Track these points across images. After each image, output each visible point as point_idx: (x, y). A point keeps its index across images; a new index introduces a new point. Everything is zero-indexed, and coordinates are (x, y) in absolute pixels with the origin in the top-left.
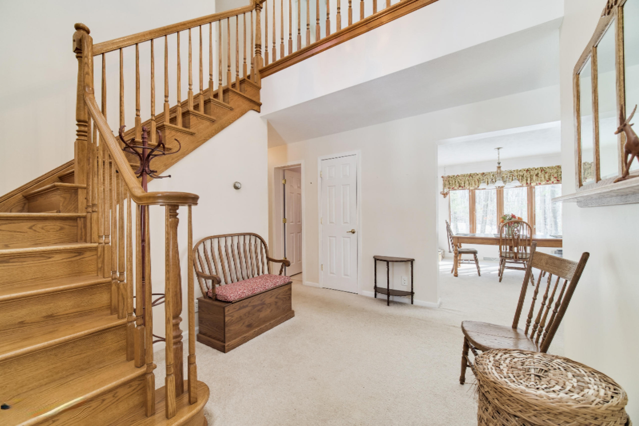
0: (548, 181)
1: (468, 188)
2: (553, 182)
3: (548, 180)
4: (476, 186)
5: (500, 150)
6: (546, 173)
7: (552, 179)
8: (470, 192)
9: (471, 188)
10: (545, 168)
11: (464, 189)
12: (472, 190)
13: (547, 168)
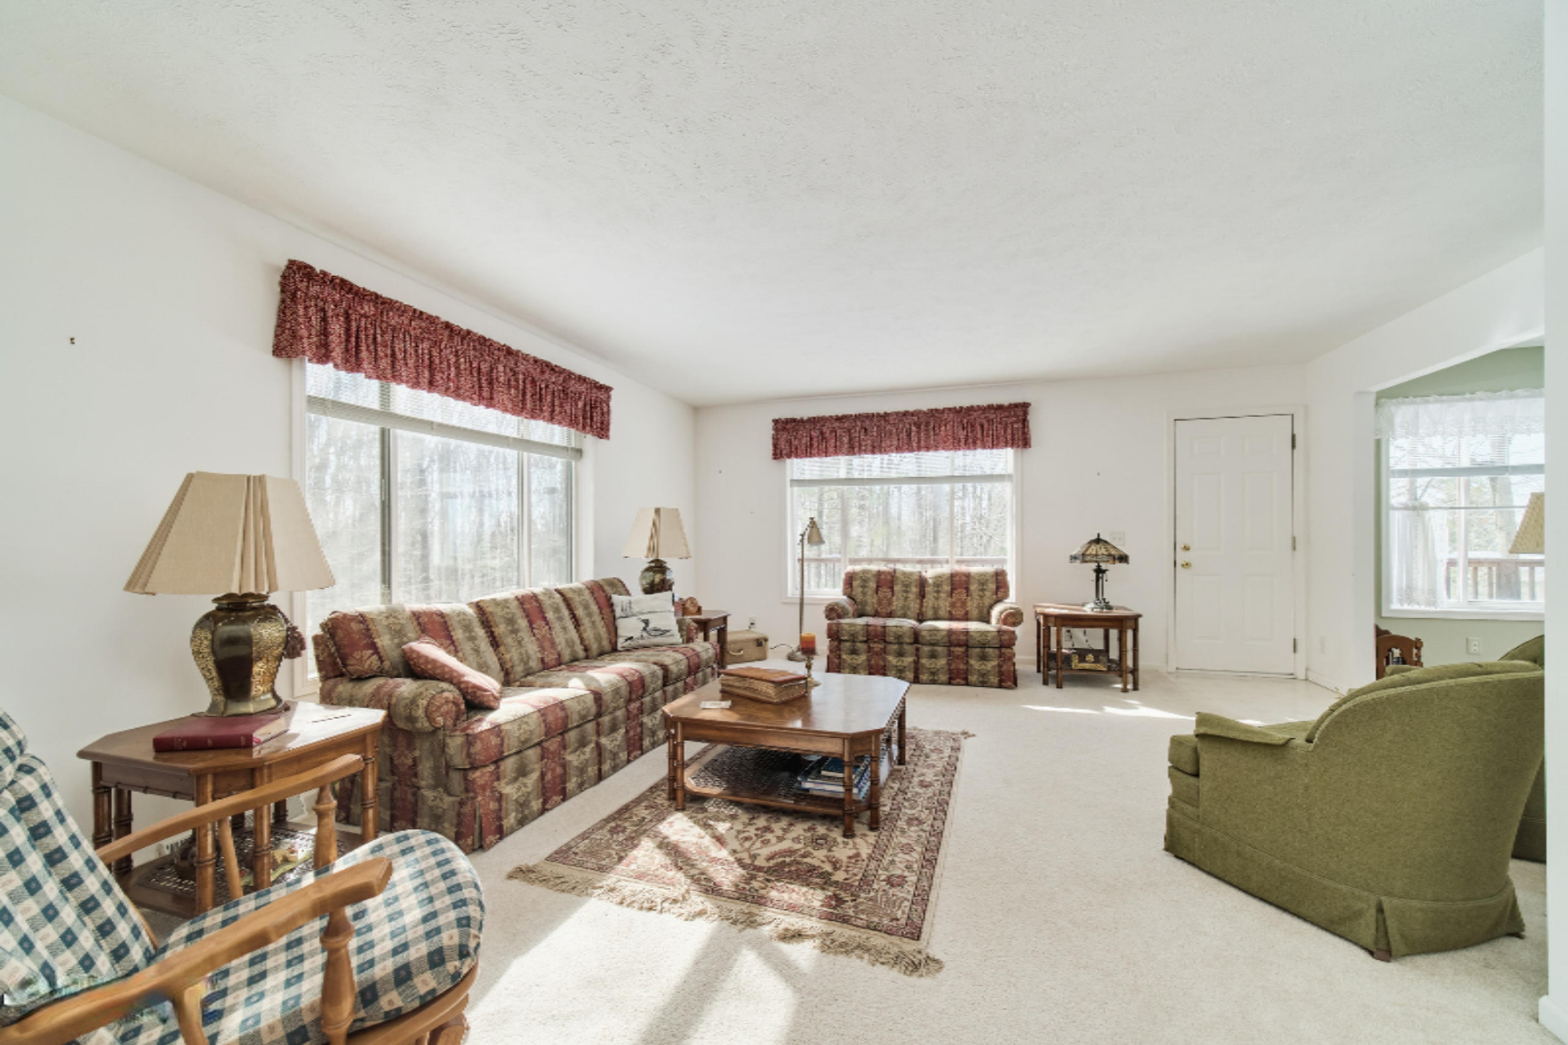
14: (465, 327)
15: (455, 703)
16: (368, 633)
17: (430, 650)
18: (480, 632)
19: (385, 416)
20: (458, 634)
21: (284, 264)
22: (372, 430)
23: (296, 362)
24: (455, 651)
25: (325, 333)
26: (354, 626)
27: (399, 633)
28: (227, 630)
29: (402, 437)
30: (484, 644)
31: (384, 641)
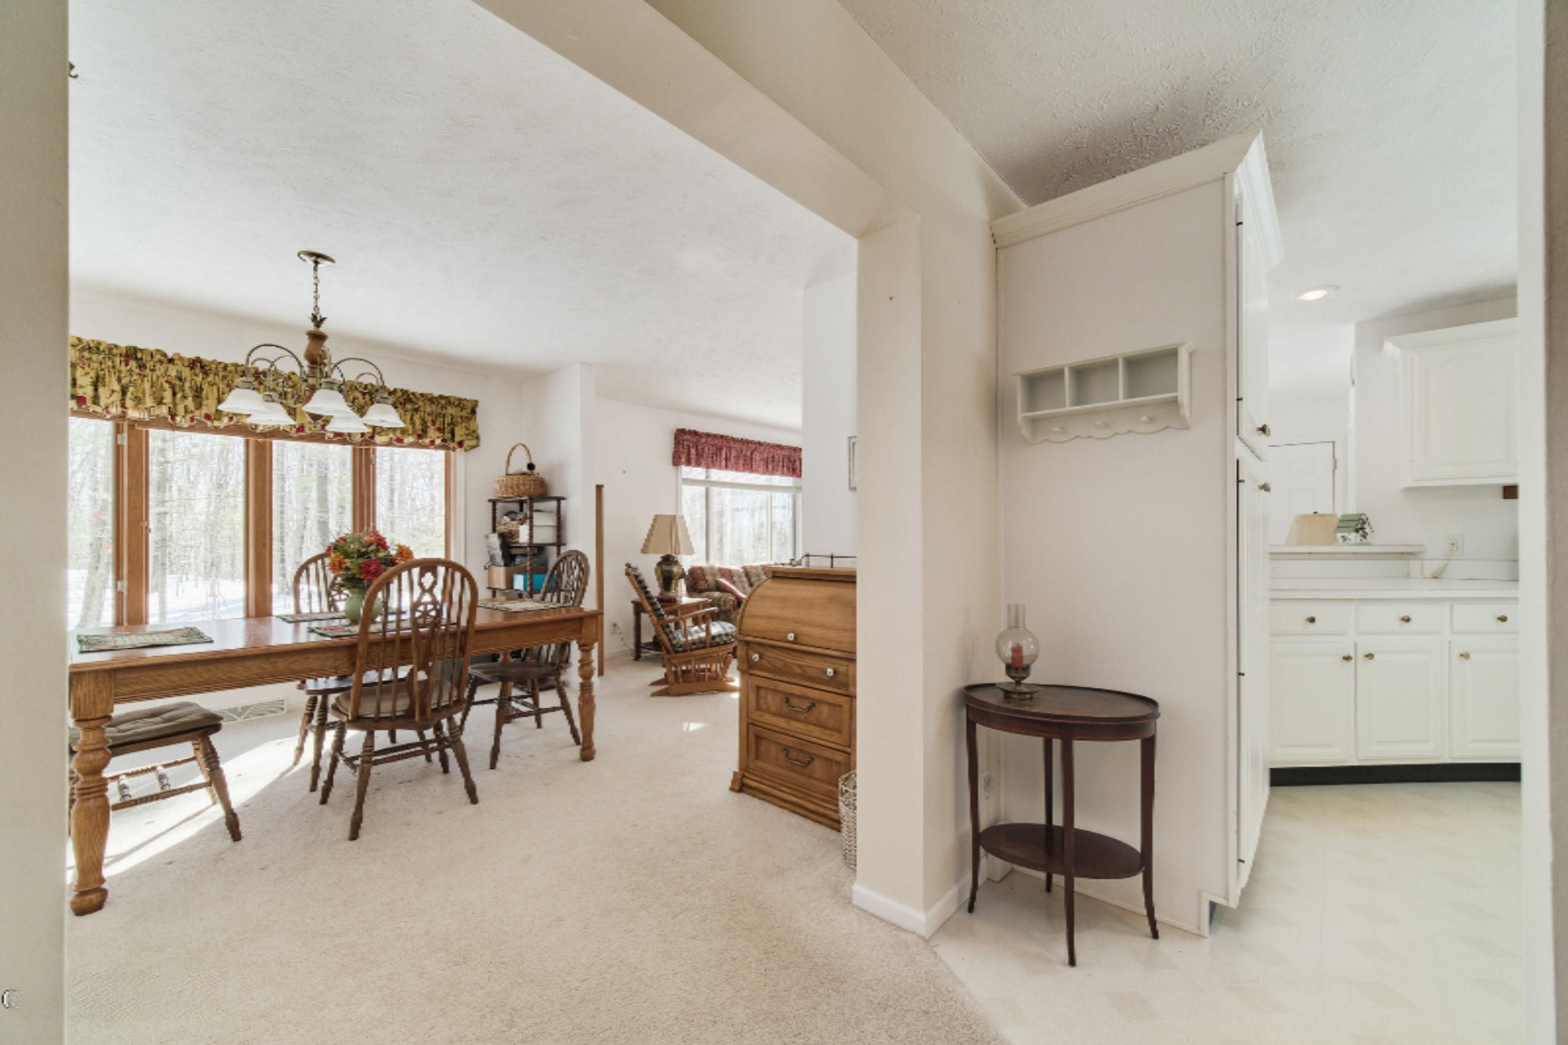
0: (420, 437)
1: (115, 410)
2: (432, 442)
3: (420, 432)
4: (164, 411)
5: (323, 265)
6: (416, 410)
7: (432, 433)
8: (118, 430)
9: (133, 414)
10: (413, 394)
11: (94, 415)
12: (133, 424)
13: (417, 395)
14: (740, 438)
15: (734, 602)
16: (704, 575)
17: (723, 581)
18: (745, 579)
19: (708, 483)
20: (735, 579)
21: (675, 430)
22: (702, 489)
23: (679, 467)
24: (734, 583)
25: (689, 453)
26: (699, 571)
27: (714, 575)
28: (665, 568)
29: (714, 490)
30: (746, 585)
31: (709, 578)
